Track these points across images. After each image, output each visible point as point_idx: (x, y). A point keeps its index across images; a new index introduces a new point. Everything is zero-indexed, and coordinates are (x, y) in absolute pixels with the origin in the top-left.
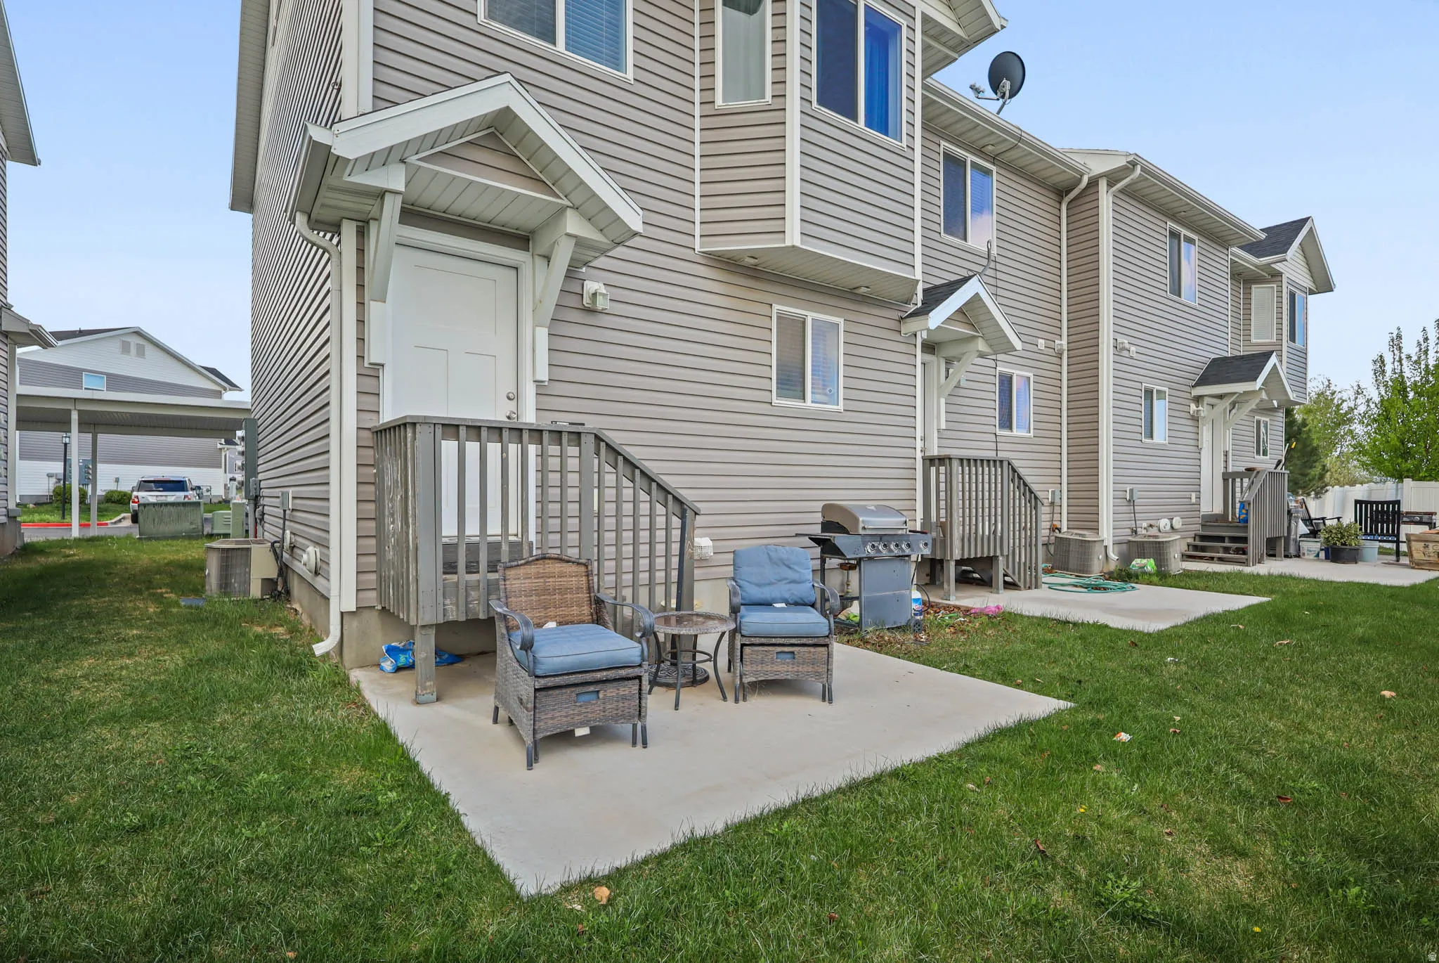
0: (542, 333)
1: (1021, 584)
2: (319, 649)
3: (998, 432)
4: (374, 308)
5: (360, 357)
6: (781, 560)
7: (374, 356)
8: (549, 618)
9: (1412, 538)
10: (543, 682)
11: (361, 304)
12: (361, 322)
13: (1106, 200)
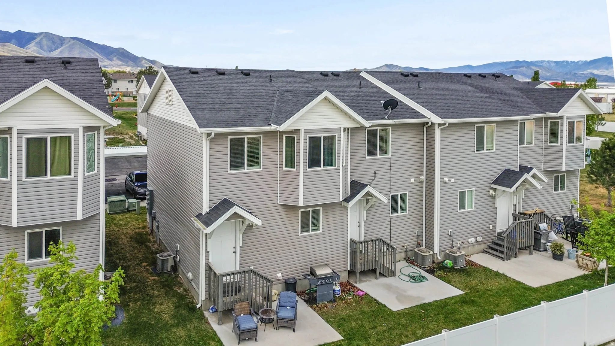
0: (241, 235)
1: (387, 275)
2: (198, 306)
3: (391, 215)
4: (209, 240)
5: (206, 249)
6: (289, 296)
7: (208, 250)
8: (242, 313)
9: (578, 256)
10: (241, 332)
11: (206, 239)
12: (206, 242)
13: (438, 132)
